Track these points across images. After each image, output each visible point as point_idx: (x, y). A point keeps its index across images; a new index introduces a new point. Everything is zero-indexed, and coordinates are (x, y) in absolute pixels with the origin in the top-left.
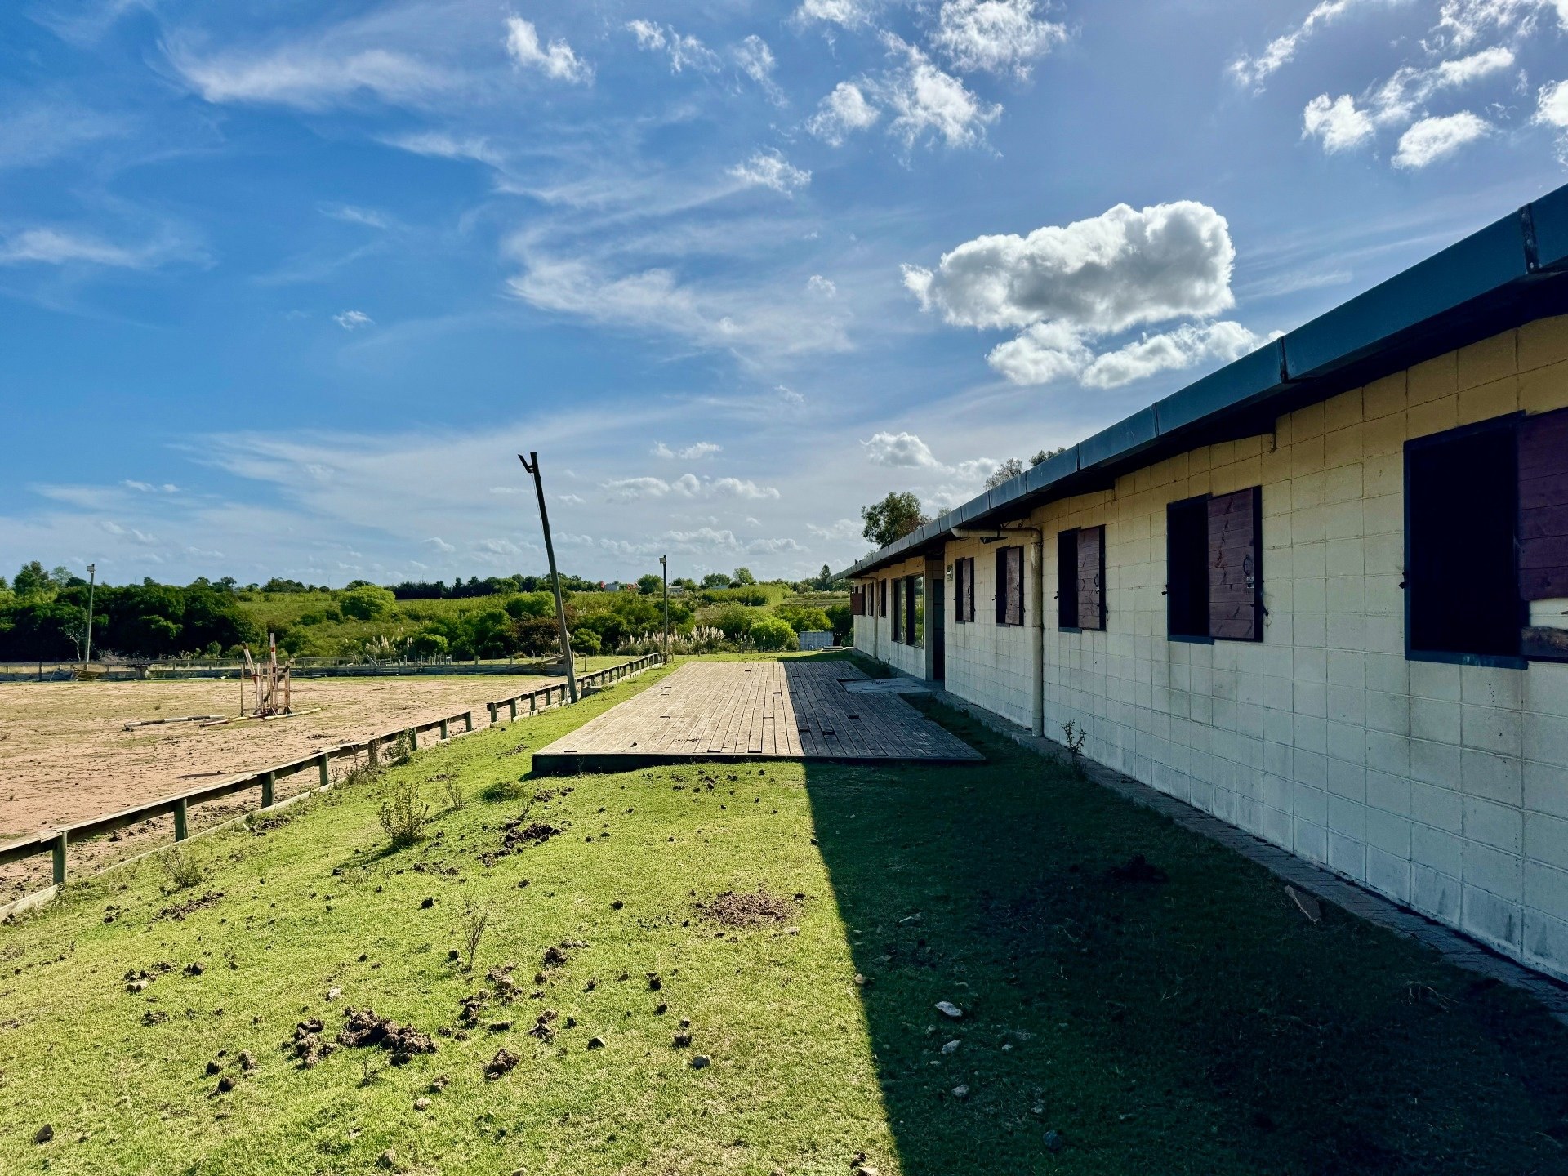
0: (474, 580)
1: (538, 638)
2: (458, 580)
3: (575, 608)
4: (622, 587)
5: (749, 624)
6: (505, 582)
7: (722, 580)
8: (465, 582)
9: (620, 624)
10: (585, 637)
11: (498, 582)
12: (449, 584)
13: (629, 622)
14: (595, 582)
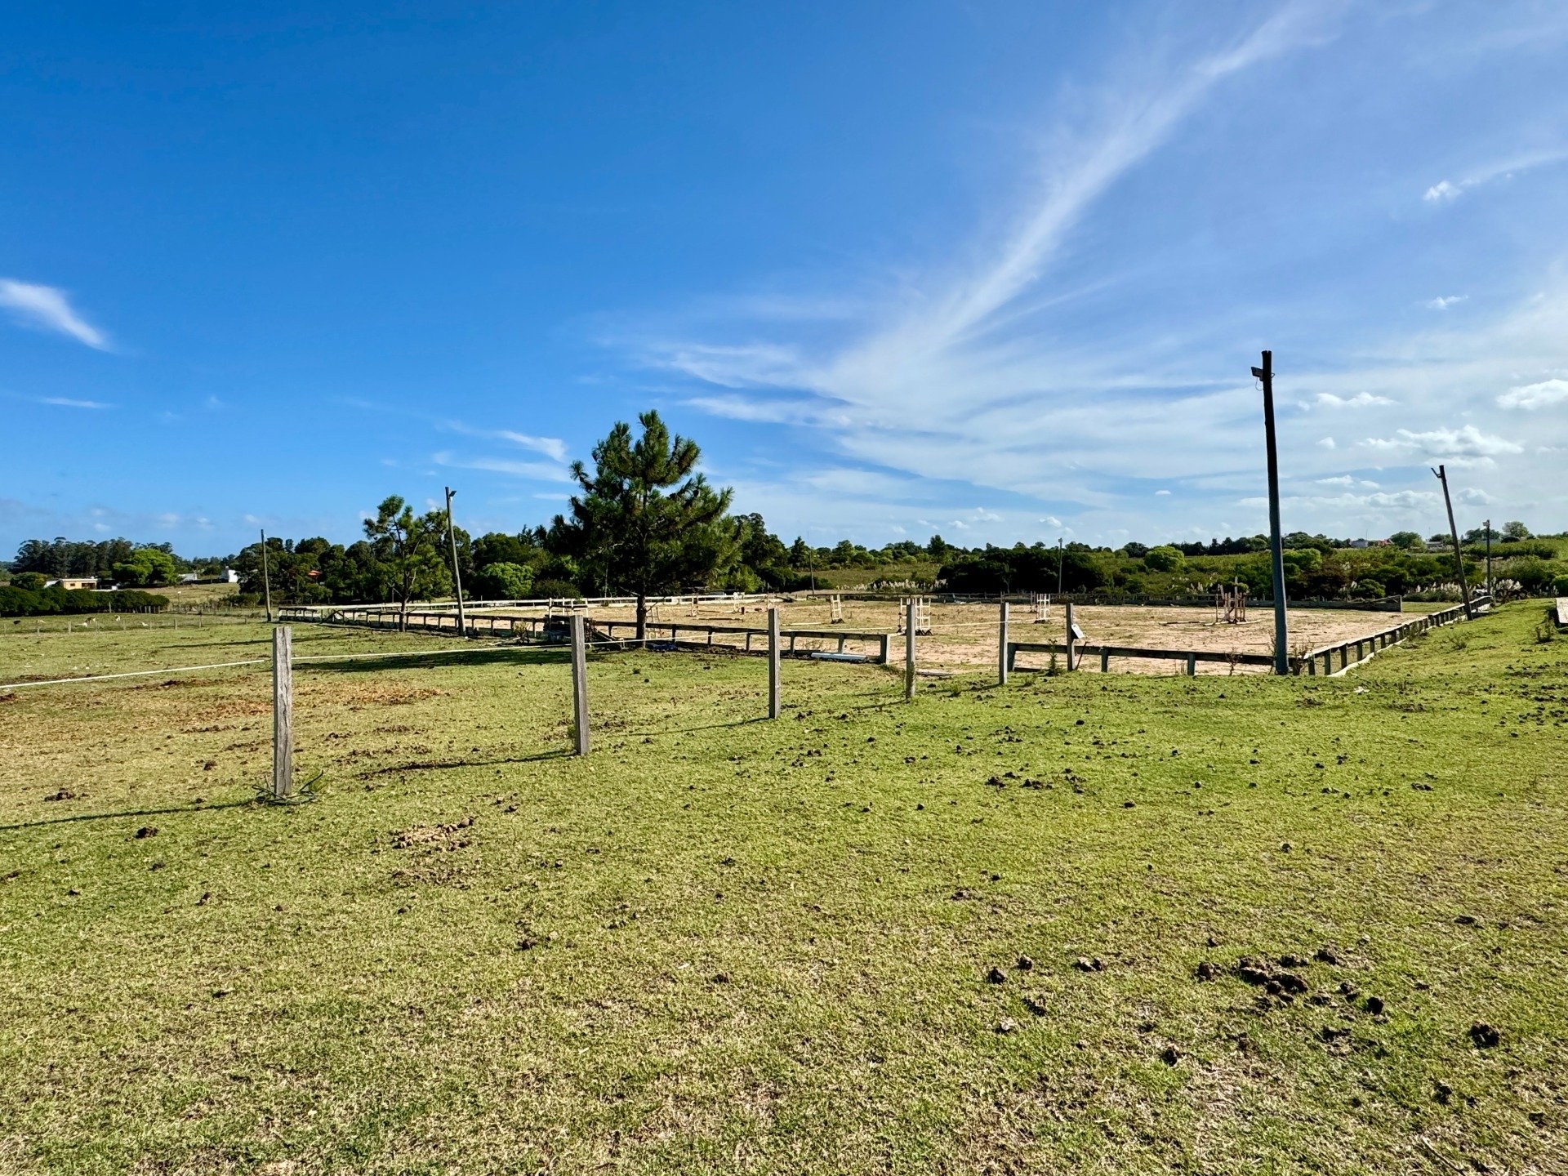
0: (1228, 540)
1: (1326, 586)
2: (1214, 541)
3: (1338, 562)
4: (1371, 544)
5: (1551, 576)
6: (1254, 542)
7: (1489, 534)
8: (1220, 542)
9: (1403, 576)
10: (1371, 586)
11: (1248, 541)
12: (1207, 543)
13: (1411, 574)
14: (1342, 539)
